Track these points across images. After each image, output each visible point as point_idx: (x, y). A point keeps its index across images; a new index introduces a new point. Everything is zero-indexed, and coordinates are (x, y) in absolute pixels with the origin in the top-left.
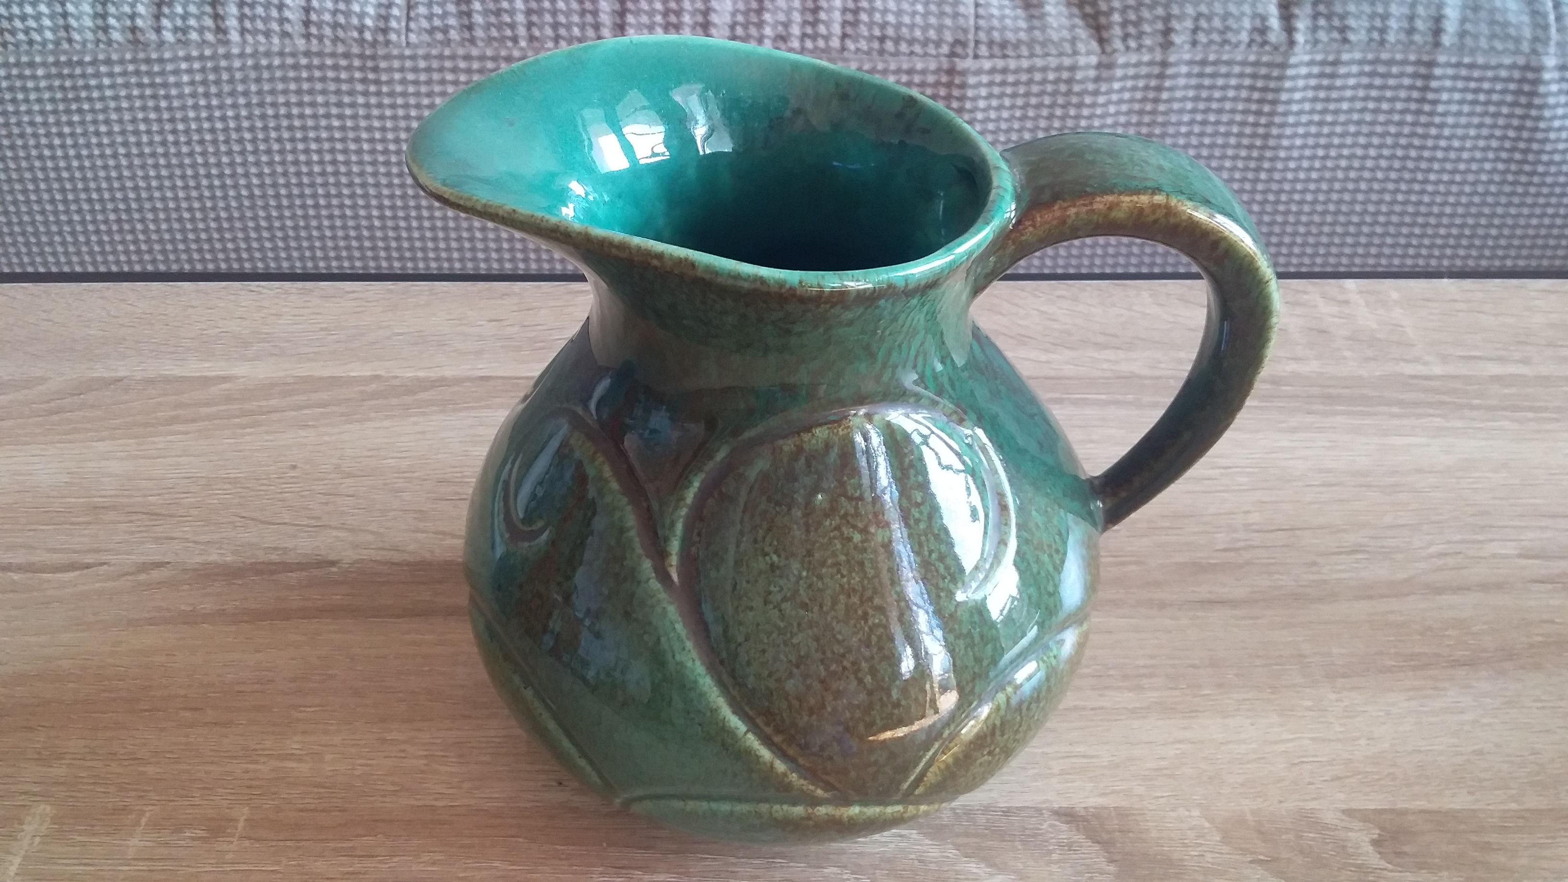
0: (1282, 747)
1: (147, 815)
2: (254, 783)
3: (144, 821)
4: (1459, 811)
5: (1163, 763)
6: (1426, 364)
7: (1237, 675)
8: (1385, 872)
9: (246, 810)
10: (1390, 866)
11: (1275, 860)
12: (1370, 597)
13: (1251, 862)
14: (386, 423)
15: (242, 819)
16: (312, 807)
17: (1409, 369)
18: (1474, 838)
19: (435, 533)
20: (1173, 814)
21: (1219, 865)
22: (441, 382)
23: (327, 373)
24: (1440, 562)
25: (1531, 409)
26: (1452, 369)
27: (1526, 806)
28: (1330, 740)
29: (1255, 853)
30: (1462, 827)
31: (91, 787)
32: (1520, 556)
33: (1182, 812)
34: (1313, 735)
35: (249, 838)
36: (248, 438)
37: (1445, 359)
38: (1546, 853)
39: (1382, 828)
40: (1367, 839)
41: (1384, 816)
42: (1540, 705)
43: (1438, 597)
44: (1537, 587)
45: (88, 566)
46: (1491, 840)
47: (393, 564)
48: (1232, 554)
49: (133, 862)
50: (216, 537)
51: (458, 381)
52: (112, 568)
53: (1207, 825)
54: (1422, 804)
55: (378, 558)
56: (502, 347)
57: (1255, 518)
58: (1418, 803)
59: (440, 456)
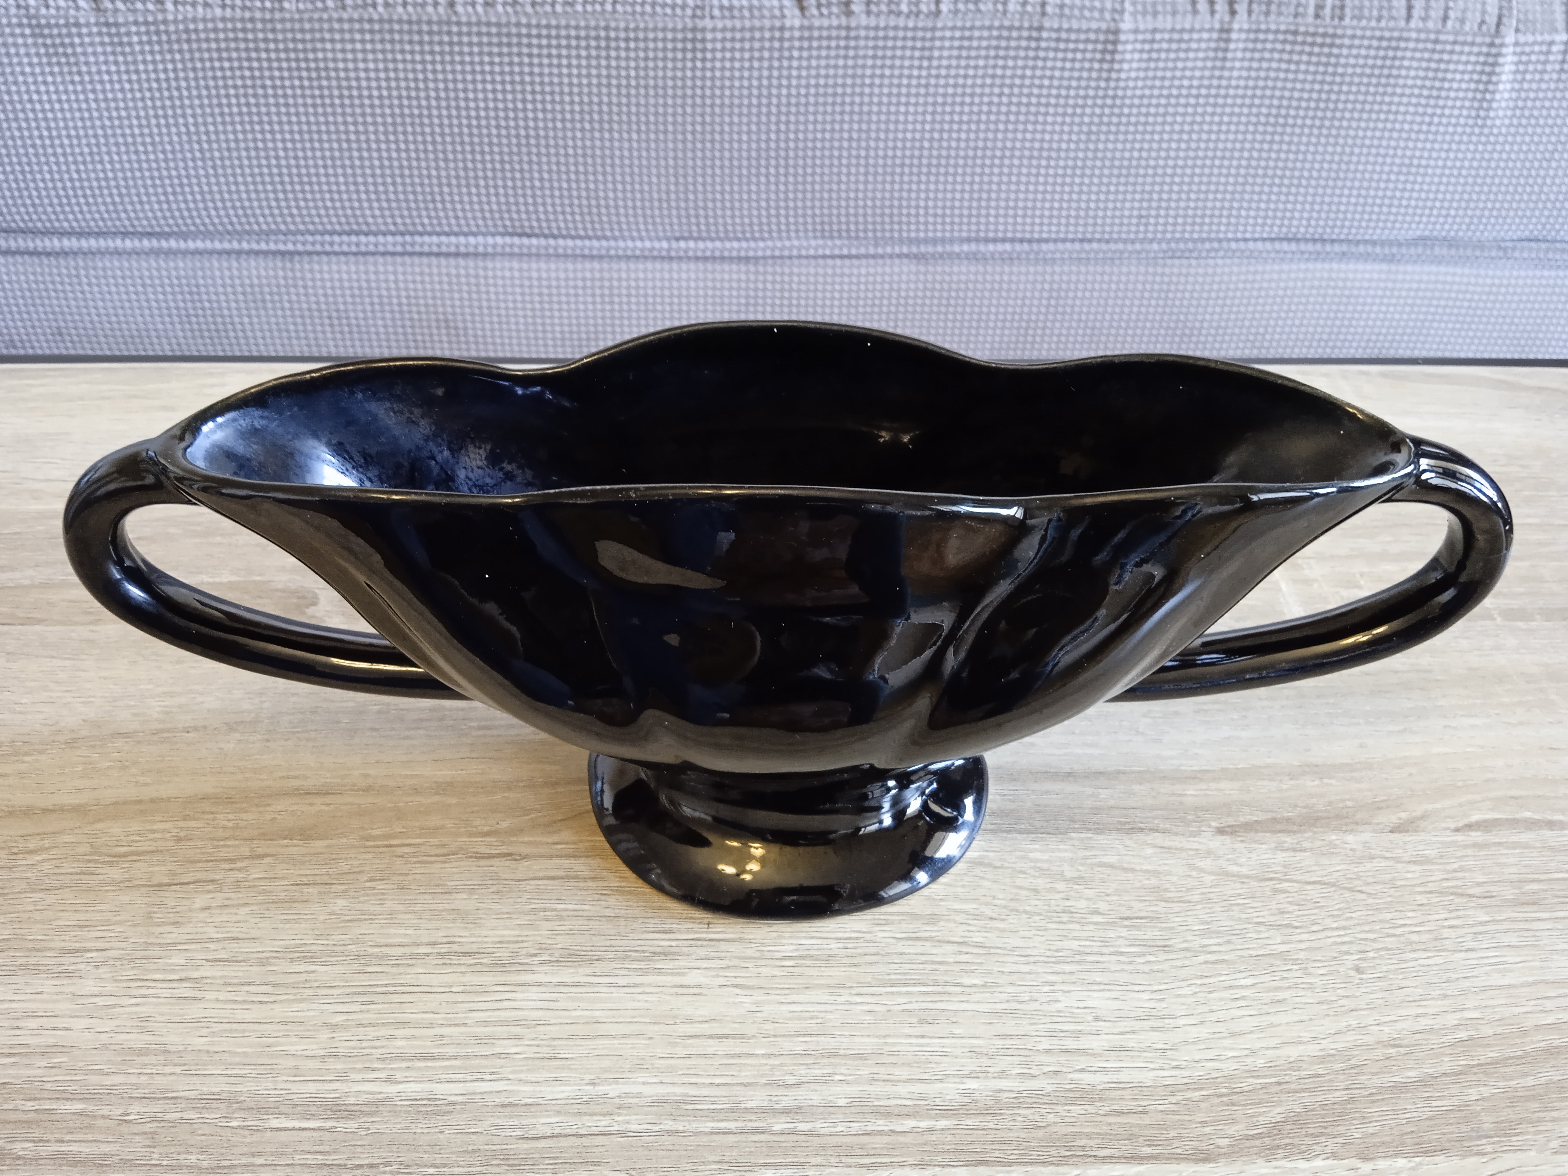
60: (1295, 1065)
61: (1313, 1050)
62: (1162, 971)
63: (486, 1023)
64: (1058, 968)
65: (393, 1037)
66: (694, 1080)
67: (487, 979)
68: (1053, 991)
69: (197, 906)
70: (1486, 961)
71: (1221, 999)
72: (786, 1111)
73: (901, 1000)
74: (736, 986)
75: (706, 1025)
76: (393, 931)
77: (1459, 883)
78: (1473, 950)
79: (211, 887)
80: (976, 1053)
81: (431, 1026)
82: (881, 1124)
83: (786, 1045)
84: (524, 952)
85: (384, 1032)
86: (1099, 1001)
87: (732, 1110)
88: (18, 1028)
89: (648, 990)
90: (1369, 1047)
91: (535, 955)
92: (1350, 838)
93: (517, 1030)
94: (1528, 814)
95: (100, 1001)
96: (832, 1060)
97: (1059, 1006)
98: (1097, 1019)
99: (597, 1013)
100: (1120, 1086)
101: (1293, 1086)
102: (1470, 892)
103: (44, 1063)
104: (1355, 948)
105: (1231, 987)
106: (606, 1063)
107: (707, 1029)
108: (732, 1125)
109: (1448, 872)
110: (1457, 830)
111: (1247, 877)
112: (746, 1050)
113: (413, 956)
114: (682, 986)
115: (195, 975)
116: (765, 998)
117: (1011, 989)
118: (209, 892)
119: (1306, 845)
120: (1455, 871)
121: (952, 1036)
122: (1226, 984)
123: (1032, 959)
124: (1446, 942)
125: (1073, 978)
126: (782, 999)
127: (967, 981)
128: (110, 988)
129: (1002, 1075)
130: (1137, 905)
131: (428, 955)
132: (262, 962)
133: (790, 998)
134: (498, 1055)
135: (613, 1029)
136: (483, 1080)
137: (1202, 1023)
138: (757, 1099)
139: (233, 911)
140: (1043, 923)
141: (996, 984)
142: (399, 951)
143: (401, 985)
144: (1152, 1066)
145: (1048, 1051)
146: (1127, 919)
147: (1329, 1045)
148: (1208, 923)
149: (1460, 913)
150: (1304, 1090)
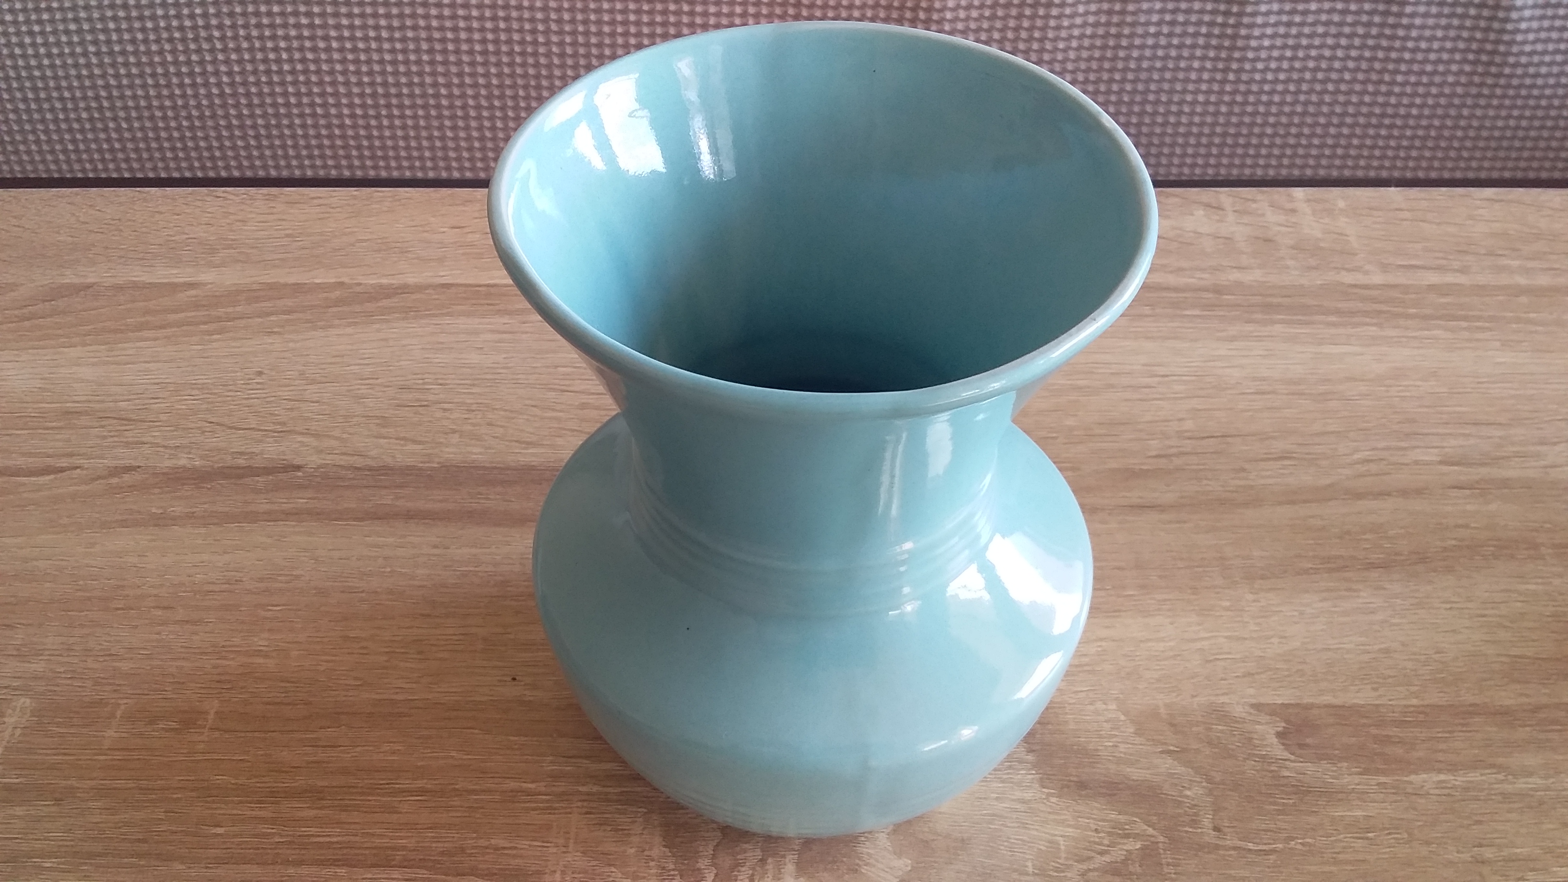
0: (1198, 645)
1: (123, 707)
2: (223, 678)
3: (119, 713)
4: (1362, 706)
5: (1085, 660)
6: (1366, 273)
7: (1160, 577)
8: (1287, 763)
9: (216, 703)
10: (1293, 757)
11: (1184, 750)
12: (1293, 503)
13: (1162, 752)
14: (349, 330)
15: (212, 712)
16: (278, 700)
17: (1348, 278)
18: (1374, 731)
19: (397, 439)
20: (1091, 708)
21: (1131, 755)
22: (404, 289)
23: (292, 280)
24: (1363, 468)
25: (1465, 318)
26: (1391, 279)
27: (1426, 702)
28: (1245, 639)
29: (1165, 744)
30: (1364, 721)
31: (69, 682)
32: (1441, 463)
33: (1100, 706)
34: (1229, 634)
35: (218, 729)
36: (215, 345)
37: (1385, 268)
38: (1442, 746)
39: (1287, 721)
40: (1273, 732)
41: (1290, 711)
42: (1448, 606)
43: (1360, 502)
44: (1454, 493)
45: (62, 470)
46: (1391, 734)
47: (356, 468)
48: (1163, 461)
49: (108, 752)
50: (185, 441)
51: (420, 288)
52: (85, 472)
53: (1123, 718)
54: (1328, 699)
55: (342, 463)
56: (463, 254)
57: (1189, 425)
58: (1325, 698)
59: (402, 363)
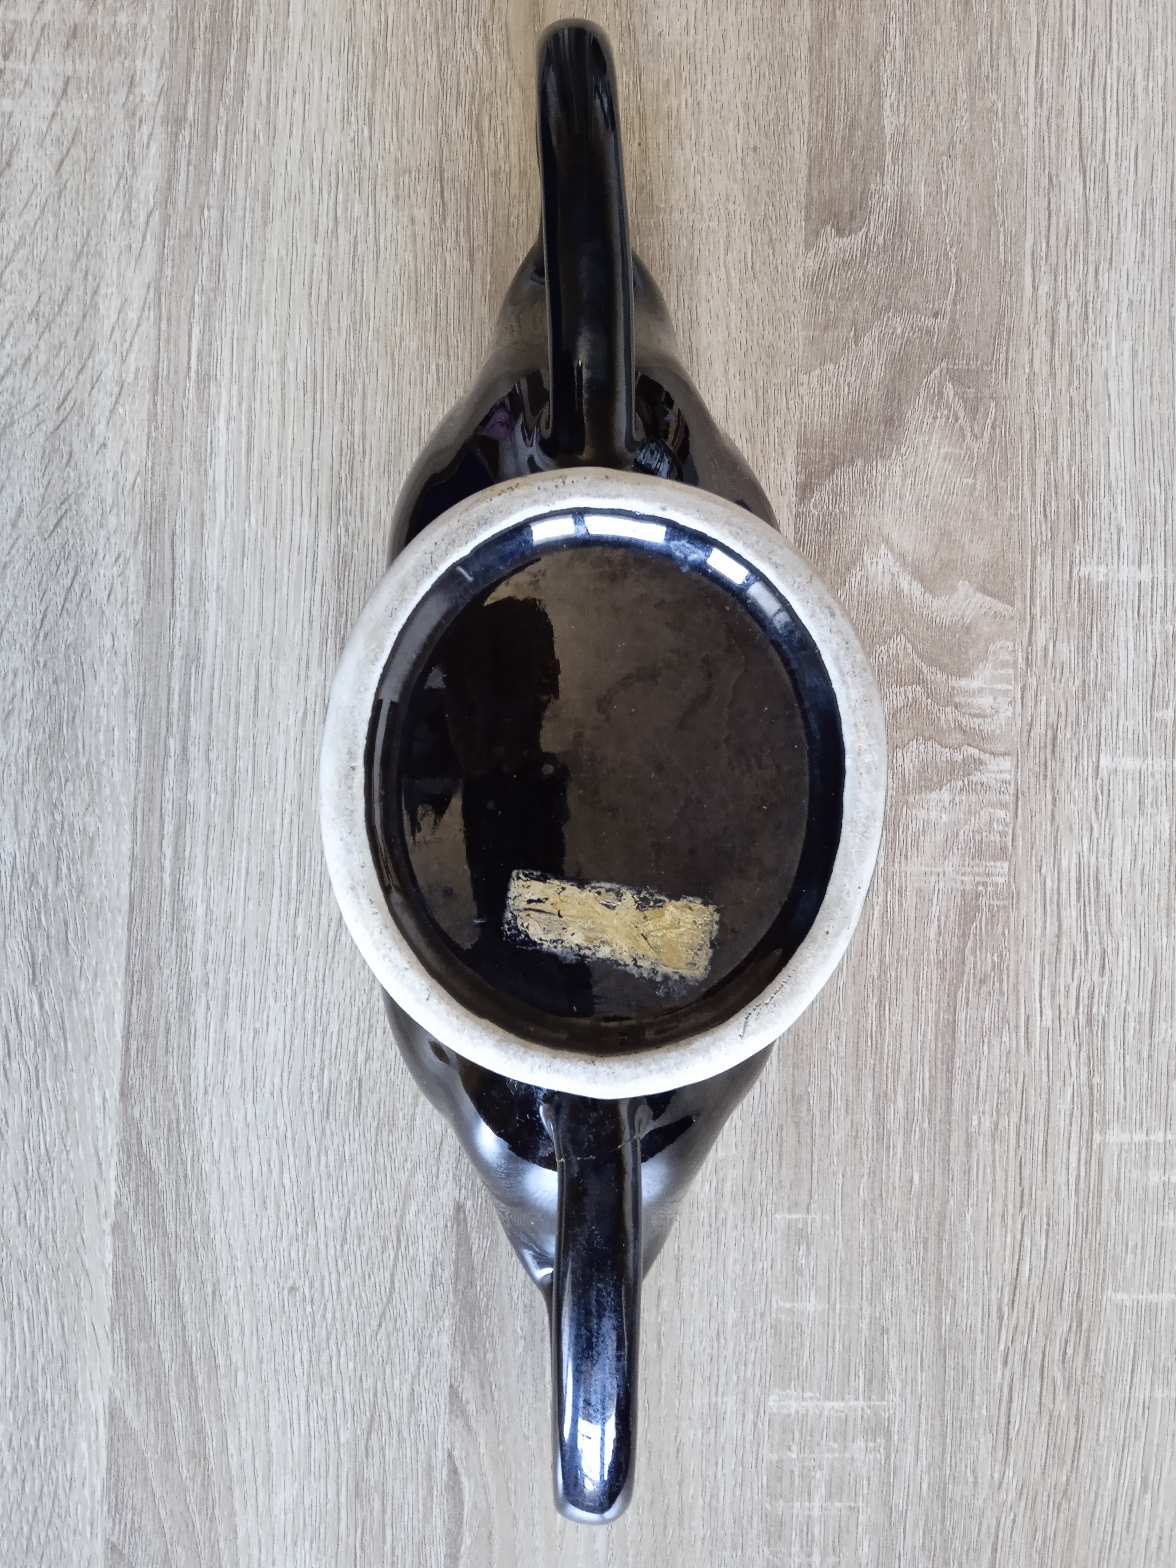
60: (202, 1196)
61: (215, 1217)
62: (302, 1102)
63: (280, 494)
64: (310, 1007)
65: (270, 415)
66: (217, 674)
67: (324, 488)
68: (286, 998)
69: (416, 212)
70: (295, 1417)
71: (270, 1150)
72: (185, 749)
73: (284, 859)
74: (305, 712)
75: (268, 685)
76: (379, 398)
77: (385, 1429)
78: (308, 1409)
79: (437, 219)
80: (230, 917)
81: (280, 446)
82: (169, 829)
83: (245, 755)
84: (351, 520)
85: (276, 407)
86: (273, 1038)
87: (188, 705)
88: (294, 92)
89: (306, 634)
90: (214, 1270)
91: (347, 530)
92: (445, 1339)
93: (272, 521)
94: (467, 1541)
95: (317, 155)
96: (229, 792)
97: (271, 1000)
98: (256, 1032)
99: (285, 589)
100: (192, 1036)
101: (182, 1188)
102: (374, 1436)
103: (259, 126)
104: (317, 1296)
105: (282, 1163)
106: (236, 599)
107: (265, 685)
108: (175, 705)
109: (399, 1424)
110: (450, 1456)
111: (402, 1218)
112: (242, 718)
113: (352, 422)
114: (308, 663)
115: (341, 230)
116: (292, 737)
117: (290, 959)
118: (432, 219)
119: (439, 1291)
120: (400, 1432)
121: (247, 900)
122: (285, 1158)
123: (320, 984)
124: (318, 1387)
125: (298, 1019)
126: (290, 753)
127: (300, 921)
128: (330, 159)
129: (208, 937)
130: (375, 1097)
131: (352, 434)
132: (351, 286)
133: (290, 760)
134: (248, 507)
135: (268, 604)
136: (226, 496)
137: (248, 1125)
138: (197, 726)
139: (410, 246)
140: (358, 1003)
141: (295, 948)
142: (357, 407)
143: (322, 415)
144: (209, 1069)
145: (227, 981)
146: (360, 1085)
147: (219, 1235)
148: (351, 1162)
149: (350, 1415)
150: (178, 1196)
